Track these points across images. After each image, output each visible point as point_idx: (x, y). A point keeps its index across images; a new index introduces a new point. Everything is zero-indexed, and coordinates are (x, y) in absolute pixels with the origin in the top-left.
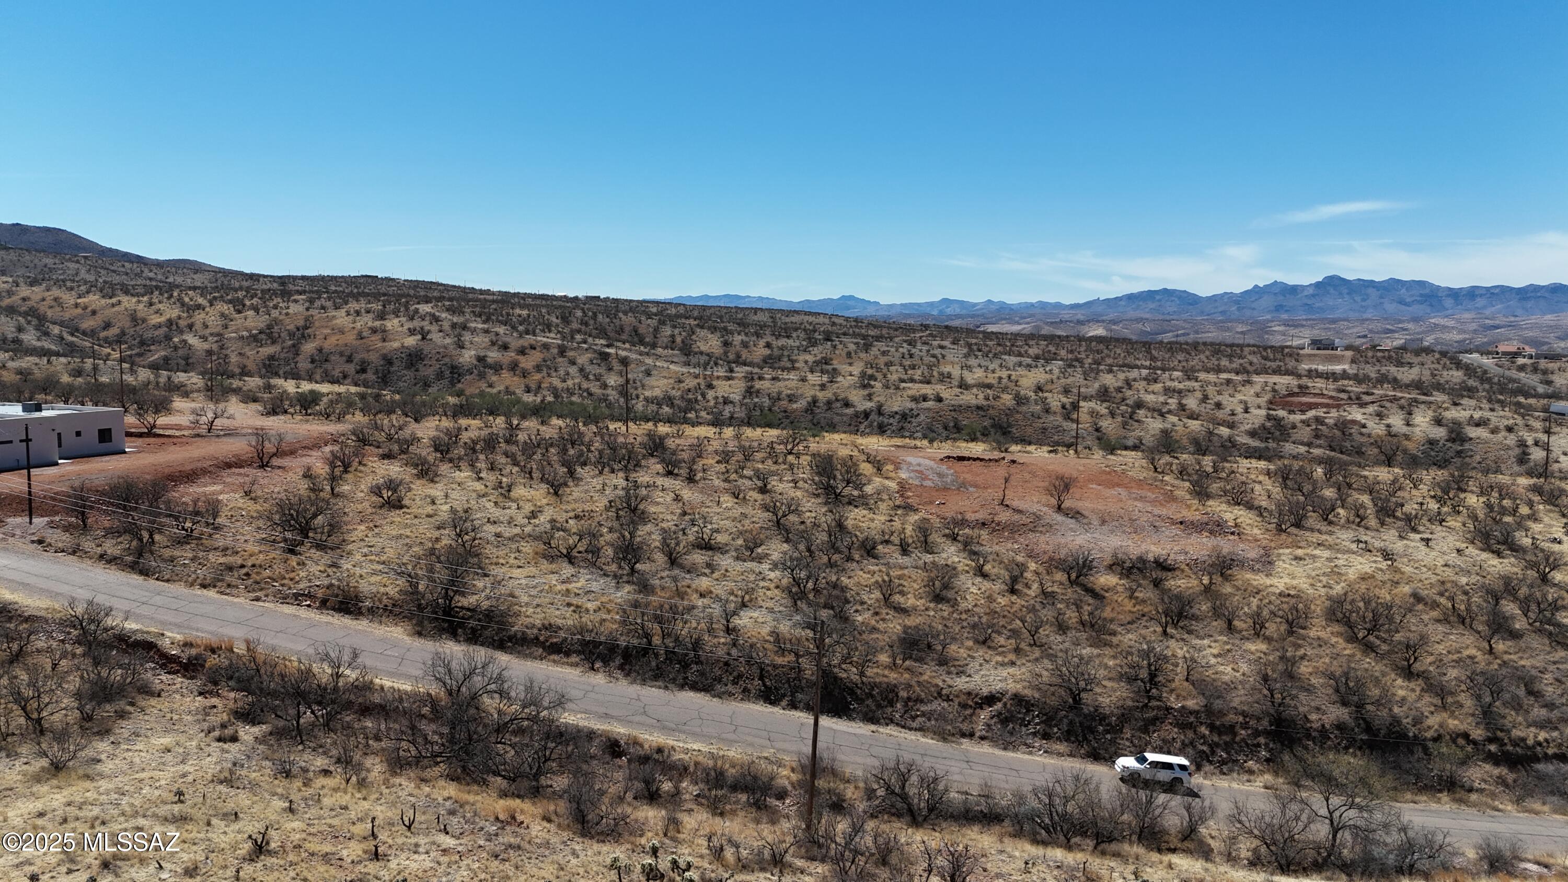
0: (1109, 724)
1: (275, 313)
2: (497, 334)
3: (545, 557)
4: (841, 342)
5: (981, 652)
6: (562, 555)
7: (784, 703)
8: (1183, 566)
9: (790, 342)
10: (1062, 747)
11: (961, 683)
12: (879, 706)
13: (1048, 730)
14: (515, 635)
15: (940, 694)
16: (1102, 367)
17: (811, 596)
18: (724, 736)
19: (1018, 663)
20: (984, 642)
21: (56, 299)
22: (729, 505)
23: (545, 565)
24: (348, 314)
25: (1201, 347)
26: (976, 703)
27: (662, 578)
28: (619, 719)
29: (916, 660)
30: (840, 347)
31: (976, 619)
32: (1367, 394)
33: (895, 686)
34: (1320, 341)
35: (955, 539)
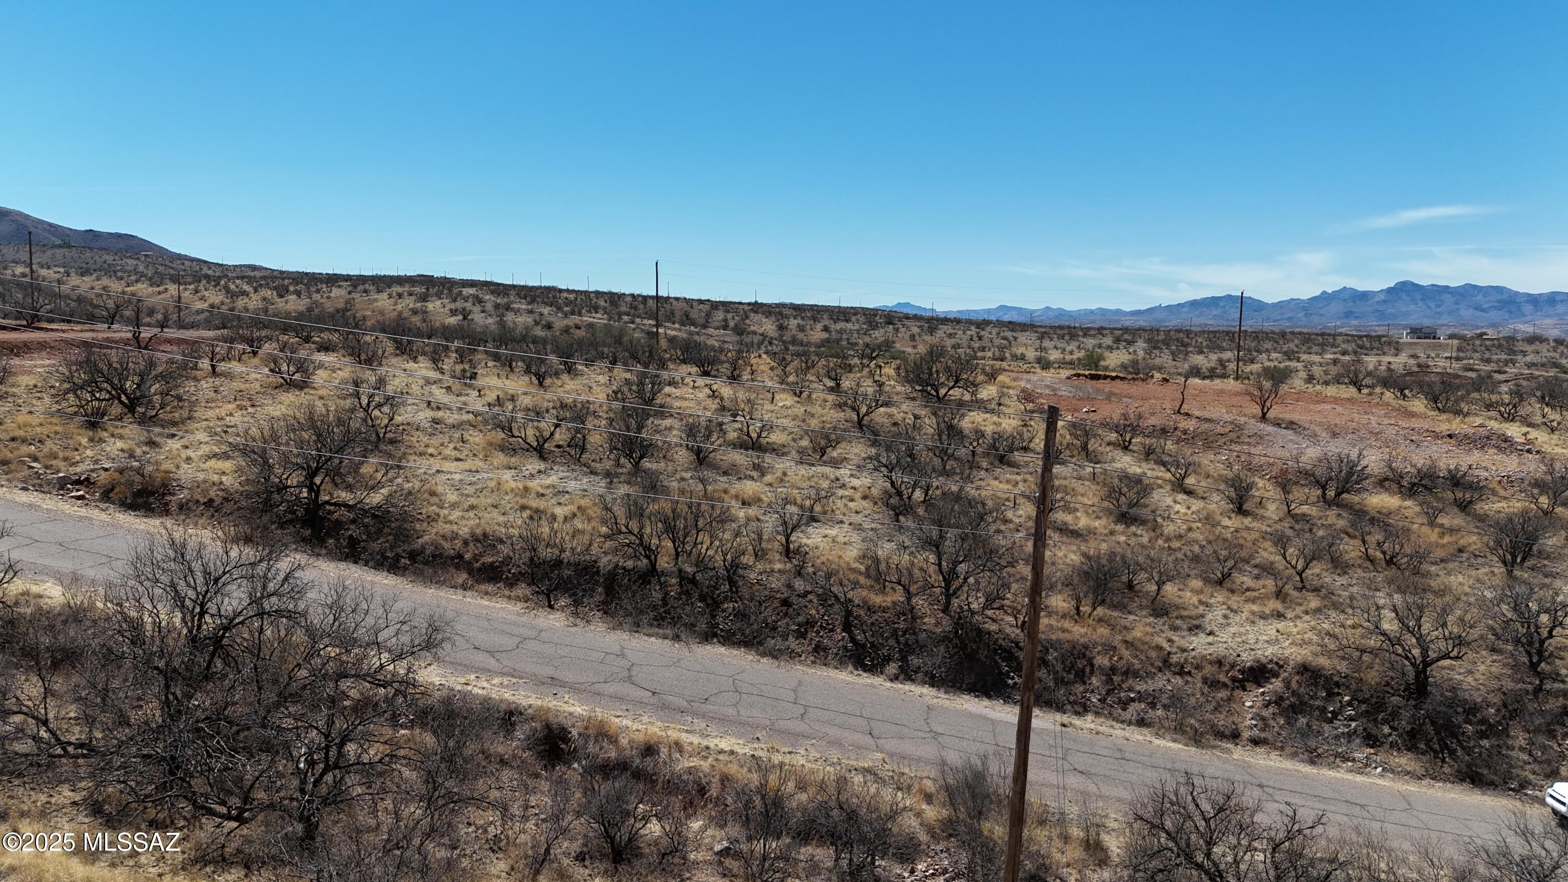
0: (1483, 721)
1: (317, 297)
2: (541, 314)
3: (502, 448)
4: (904, 325)
5: (1219, 597)
6: (529, 448)
7: (892, 668)
8: (1493, 485)
9: (849, 326)
10: (1404, 760)
11: (1199, 644)
12: (1060, 681)
13: (1374, 731)
14: (423, 548)
15: (1166, 662)
16: (1190, 349)
17: (921, 511)
18: (782, 724)
19: (1289, 615)
20: (1220, 583)
21: (104, 288)
22: (788, 403)
23: (500, 458)
24: (390, 297)
25: (1289, 336)
26: (1234, 679)
27: (683, 479)
28: (575, 689)
29: (1114, 607)
30: (903, 330)
31: (1196, 549)
32: (1499, 372)
33: (1086, 647)
34: (1420, 329)
35: (1126, 448)
